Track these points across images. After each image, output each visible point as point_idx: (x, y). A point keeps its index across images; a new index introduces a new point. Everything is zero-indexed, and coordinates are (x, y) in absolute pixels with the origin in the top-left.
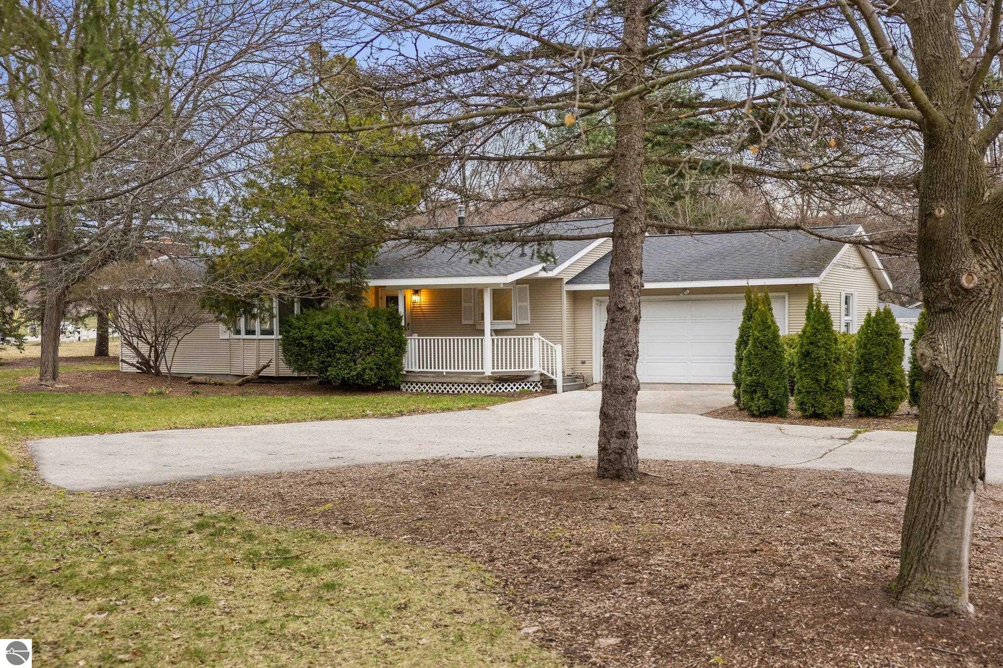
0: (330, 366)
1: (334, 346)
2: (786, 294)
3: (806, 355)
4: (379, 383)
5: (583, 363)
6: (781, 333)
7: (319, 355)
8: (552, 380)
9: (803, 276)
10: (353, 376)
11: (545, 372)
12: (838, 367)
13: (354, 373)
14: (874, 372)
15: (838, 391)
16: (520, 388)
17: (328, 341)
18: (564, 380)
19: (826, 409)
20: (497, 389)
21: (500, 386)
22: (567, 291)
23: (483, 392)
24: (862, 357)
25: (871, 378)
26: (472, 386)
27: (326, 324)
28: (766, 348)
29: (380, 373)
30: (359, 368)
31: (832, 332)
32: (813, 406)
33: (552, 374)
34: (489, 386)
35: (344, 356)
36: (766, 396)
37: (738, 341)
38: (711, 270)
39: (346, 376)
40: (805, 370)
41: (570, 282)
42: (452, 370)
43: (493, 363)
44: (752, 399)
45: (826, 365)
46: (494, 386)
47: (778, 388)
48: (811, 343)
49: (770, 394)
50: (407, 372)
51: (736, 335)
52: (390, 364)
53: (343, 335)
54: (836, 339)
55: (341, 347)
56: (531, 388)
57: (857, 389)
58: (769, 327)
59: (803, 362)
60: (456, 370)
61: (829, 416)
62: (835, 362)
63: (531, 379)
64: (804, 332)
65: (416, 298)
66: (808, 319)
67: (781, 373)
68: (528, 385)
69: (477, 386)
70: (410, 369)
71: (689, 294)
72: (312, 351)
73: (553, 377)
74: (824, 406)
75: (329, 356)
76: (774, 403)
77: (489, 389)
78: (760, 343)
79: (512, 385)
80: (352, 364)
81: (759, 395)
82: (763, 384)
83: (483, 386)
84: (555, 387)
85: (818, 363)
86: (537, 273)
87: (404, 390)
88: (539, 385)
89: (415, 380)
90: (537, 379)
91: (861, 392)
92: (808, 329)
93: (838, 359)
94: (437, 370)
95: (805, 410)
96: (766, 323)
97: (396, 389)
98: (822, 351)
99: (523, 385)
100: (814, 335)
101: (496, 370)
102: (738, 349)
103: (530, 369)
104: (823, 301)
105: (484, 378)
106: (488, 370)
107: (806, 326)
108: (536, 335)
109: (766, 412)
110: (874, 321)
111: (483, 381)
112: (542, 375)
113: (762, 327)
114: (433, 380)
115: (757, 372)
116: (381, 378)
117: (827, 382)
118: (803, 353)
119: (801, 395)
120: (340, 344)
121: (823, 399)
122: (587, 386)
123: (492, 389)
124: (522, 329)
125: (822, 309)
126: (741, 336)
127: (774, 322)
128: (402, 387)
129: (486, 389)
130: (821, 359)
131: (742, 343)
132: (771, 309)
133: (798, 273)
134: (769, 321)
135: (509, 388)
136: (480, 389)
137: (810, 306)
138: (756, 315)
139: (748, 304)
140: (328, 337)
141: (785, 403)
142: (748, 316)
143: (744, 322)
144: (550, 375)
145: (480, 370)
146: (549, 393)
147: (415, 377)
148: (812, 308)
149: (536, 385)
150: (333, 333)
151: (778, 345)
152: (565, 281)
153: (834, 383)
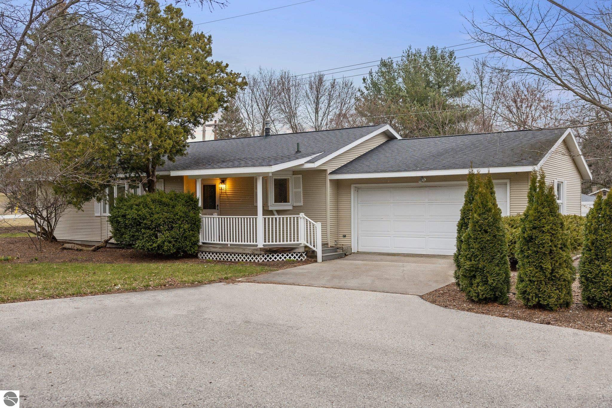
0: (138, 239)
1: (140, 223)
2: (508, 181)
3: (529, 240)
4: (178, 252)
5: (345, 236)
6: (503, 215)
7: (130, 231)
8: (314, 252)
9: (523, 165)
10: (155, 248)
11: (308, 245)
12: (564, 254)
13: (155, 245)
14: (607, 261)
15: (565, 280)
16: (288, 258)
17: (136, 219)
18: (323, 251)
19: (552, 301)
20: (268, 259)
21: (270, 256)
22: (330, 180)
23: (256, 261)
24: (593, 243)
25: (603, 268)
26: (248, 256)
27: (137, 205)
28: (486, 232)
29: (177, 245)
30: (159, 241)
31: (558, 216)
32: (537, 296)
33: (314, 246)
34: (261, 256)
35: (148, 231)
36: (486, 282)
37: (459, 223)
38: (444, 162)
39: (150, 247)
40: (528, 257)
41: (332, 173)
42: (235, 243)
43: (265, 238)
44: (472, 284)
45: (551, 252)
46: (266, 256)
47: (498, 274)
48: (535, 228)
49: (490, 281)
50: (203, 243)
51: (458, 217)
52: (186, 237)
53: (147, 215)
54: (562, 224)
55: (146, 224)
56: (297, 257)
57: (587, 279)
58: (490, 210)
59: (526, 247)
60: (237, 243)
61: (555, 308)
62: (561, 248)
63: (297, 251)
64: (526, 215)
65: (223, 186)
66: (531, 200)
67: (502, 258)
68: (295, 255)
69: (252, 256)
70: (205, 241)
71: (426, 182)
72: (126, 227)
73: (315, 249)
74: (549, 297)
75: (137, 231)
76: (494, 289)
77: (261, 259)
78: (480, 226)
79: (280, 255)
80: (153, 238)
81: (477, 280)
82: (482, 270)
83: (256, 256)
84: (316, 257)
85: (543, 250)
86: (303, 165)
87: (201, 258)
88: (304, 255)
89: (208, 250)
90: (302, 250)
91: (592, 282)
92: (531, 212)
93: (565, 246)
94: (223, 242)
95: (528, 300)
96: (486, 206)
97: (194, 256)
98: (548, 237)
99: (290, 255)
100: (538, 219)
101: (267, 243)
102: (459, 231)
103: (296, 242)
104: (548, 182)
105: (257, 250)
106: (261, 244)
107: (529, 209)
108: (302, 215)
109: (486, 299)
110: (606, 204)
111: (256, 252)
112: (306, 247)
113: (482, 210)
114: (220, 250)
115: (476, 256)
116: (179, 249)
117: (553, 270)
118: (524, 238)
119: (524, 284)
120: (145, 221)
121: (548, 289)
122: (346, 255)
123: (263, 259)
124: (296, 210)
125: (546, 192)
126: (463, 219)
127: (495, 205)
128: (199, 255)
129: (258, 259)
130: (546, 245)
131: (462, 225)
132: (493, 193)
133: (519, 163)
134: (490, 205)
135: (278, 258)
136: (254, 258)
137: (533, 188)
138: (477, 197)
139: (470, 187)
140: (135, 216)
141: (505, 290)
142: (469, 199)
143: (466, 204)
144: (312, 247)
145: (255, 243)
146: (311, 262)
147: (208, 247)
148: (535, 190)
149: (301, 255)
150: (140, 212)
151: (498, 229)
152: (329, 172)
153: (561, 272)
